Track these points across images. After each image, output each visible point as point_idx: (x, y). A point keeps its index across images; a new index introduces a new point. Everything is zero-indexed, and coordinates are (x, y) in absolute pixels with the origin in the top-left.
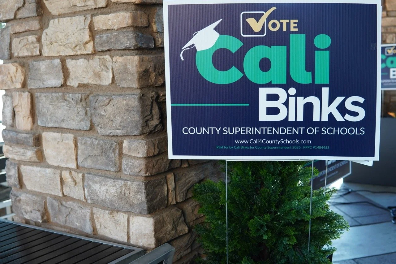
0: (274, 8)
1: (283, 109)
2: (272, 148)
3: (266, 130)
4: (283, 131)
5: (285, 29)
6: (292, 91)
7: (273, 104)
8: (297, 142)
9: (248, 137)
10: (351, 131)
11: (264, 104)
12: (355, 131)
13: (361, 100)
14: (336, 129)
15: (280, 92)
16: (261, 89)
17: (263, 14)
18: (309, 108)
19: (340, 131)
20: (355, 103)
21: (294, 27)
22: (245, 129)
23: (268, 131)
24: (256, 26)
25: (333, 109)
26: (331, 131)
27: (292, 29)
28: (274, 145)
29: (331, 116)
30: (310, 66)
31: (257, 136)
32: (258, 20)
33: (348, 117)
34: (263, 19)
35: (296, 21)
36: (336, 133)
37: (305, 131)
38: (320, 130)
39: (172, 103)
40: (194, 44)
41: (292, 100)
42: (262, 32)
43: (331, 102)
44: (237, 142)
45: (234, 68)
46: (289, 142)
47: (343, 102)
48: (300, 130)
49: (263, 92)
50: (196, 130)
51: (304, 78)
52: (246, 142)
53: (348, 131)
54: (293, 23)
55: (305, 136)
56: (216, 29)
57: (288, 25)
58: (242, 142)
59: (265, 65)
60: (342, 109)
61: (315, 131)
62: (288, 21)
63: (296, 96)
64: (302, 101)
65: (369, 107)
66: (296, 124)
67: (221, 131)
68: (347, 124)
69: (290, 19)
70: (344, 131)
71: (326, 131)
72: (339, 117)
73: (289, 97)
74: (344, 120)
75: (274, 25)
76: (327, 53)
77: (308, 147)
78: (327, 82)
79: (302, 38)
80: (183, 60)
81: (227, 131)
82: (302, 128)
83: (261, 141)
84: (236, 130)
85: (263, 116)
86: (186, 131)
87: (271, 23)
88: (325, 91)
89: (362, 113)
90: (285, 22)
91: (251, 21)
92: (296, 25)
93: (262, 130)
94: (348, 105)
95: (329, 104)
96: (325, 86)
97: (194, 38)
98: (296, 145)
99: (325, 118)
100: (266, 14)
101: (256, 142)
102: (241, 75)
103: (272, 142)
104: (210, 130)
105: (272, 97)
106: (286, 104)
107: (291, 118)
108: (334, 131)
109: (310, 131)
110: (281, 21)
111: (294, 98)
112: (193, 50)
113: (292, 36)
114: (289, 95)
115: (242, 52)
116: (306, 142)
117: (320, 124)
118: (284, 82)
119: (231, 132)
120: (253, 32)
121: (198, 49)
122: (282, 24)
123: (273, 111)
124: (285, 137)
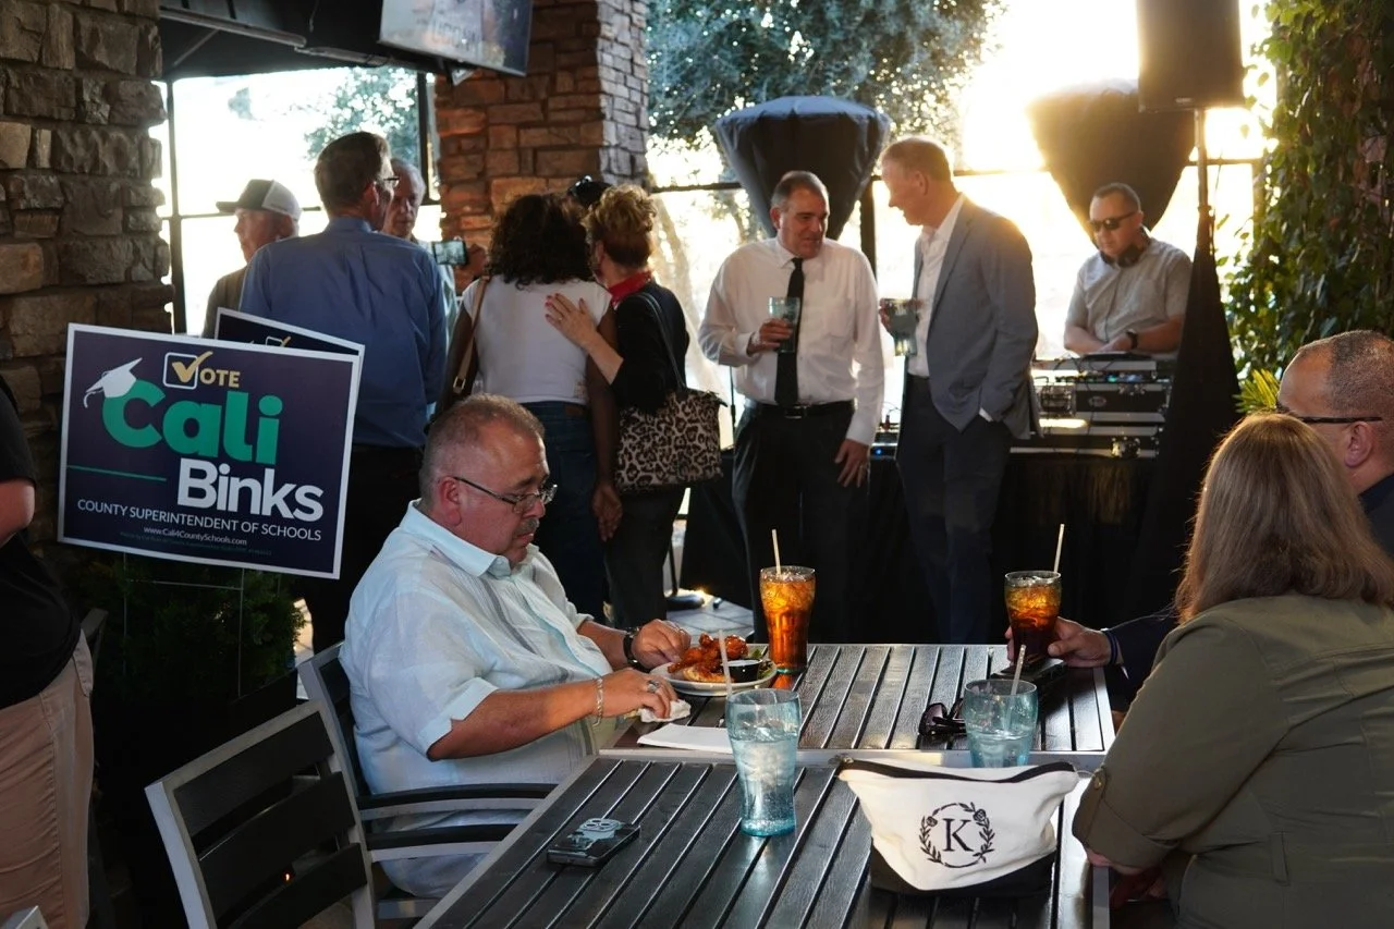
0: (209, 353)
1: (210, 491)
2: (192, 545)
3: (186, 518)
4: (209, 522)
5: (221, 383)
6: (225, 468)
7: (197, 483)
8: (226, 540)
9: (161, 525)
10: (302, 533)
11: (186, 482)
12: (308, 534)
13: (318, 492)
14: (282, 529)
15: (208, 467)
16: (183, 461)
17: (193, 360)
18: (245, 494)
19: (286, 532)
20: (309, 495)
21: (235, 382)
22: (158, 514)
23: (189, 520)
24: (184, 373)
25: (279, 500)
26: (274, 530)
27: (231, 384)
28: (195, 541)
29: (275, 509)
30: (251, 436)
31: (174, 526)
32: (187, 367)
33: (299, 514)
34: (194, 367)
35: (238, 374)
36: (281, 534)
37: (238, 526)
38: (260, 527)
39: (68, 463)
40: (101, 388)
41: (223, 481)
42: (191, 383)
43: (275, 490)
44: (147, 530)
45: (150, 427)
46: (216, 539)
47: (293, 492)
48: (232, 524)
49: (186, 465)
50: (95, 506)
51: (242, 452)
52: (159, 532)
53: (297, 533)
54: (234, 376)
55: (238, 534)
56: (132, 371)
57: (227, 378)
58: (153, 531)
59: (191, 428)
60: (290, 500)
61: (253, 527)
62: (226, 372)
63: (229, 475)
64: (237, 484)
65: (329, 502)
66: (227, 515)
67: (128, 512)
68: (297, 523)
69: (230, 369)
70: (292, 532)
71: (267, 530)
72: (286, 512)
73: (221, 478)
74: (292, 517)
75: (208, 376)
76: (277, 421)
77: (244, 549)
78: (273, 462)
79: (244, 397)
80: (86, 406)
81: (135, 513)
82: (235, 522)
83: (179, 534)
84: (147, 513)
85: (184, 499)
86: (83, 505)
87: (203, 373)
88: (270, 474)
89: (318, 511)
90: (222, 373)
91: (178, 367)
92: (236, 379)
93: (181, 517)
94: (300, 497)
95: (275, 492)
96: (270, 467)
97: (103, 379)
98: (226, 544)
99: (267, 512)
100: (199, 360)
101: (172, 533)
102: (161, 438)
103: (193, 536)
104: (114, 508)
105: (197, 474)
106: (216, 485)
107: (221, 507)
108: (279, 531)
109: (246, 527)
110: (218, 371)
111: (227, 478)
112: (100, 395)
113: (230, 393)
114: (219, 474)
115: (164, 406)
116: (240, 542)
117: (260, 519)
118: (215, 454)
119: (140, 514)
120: (178, 381)
121: (107, 395)
122: (218, 376)
123: (197, 493)
124: (211, 531)
